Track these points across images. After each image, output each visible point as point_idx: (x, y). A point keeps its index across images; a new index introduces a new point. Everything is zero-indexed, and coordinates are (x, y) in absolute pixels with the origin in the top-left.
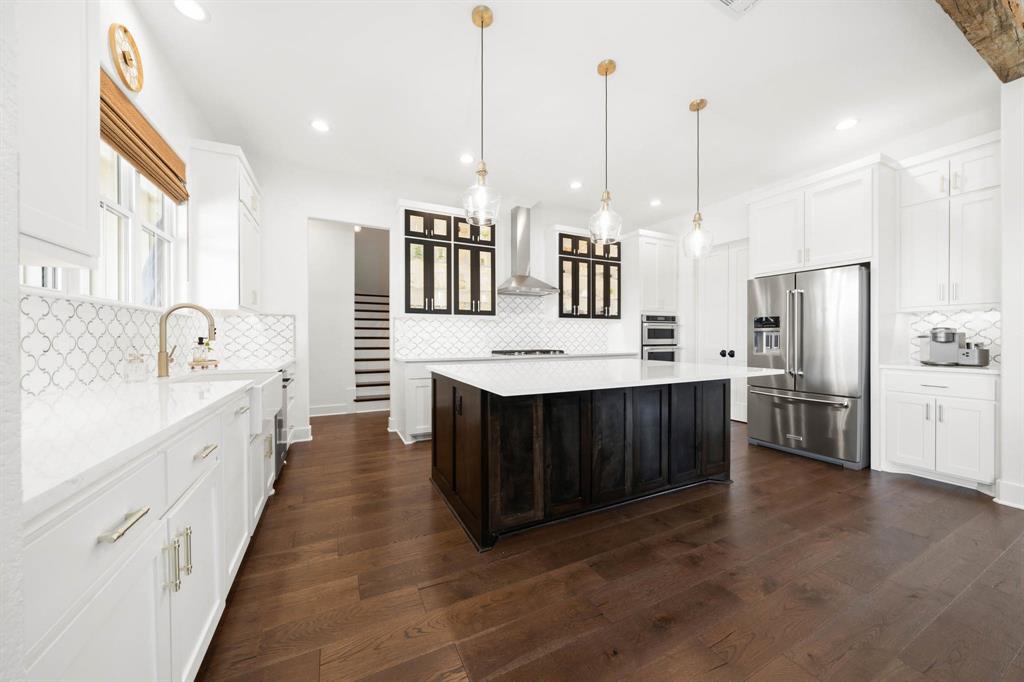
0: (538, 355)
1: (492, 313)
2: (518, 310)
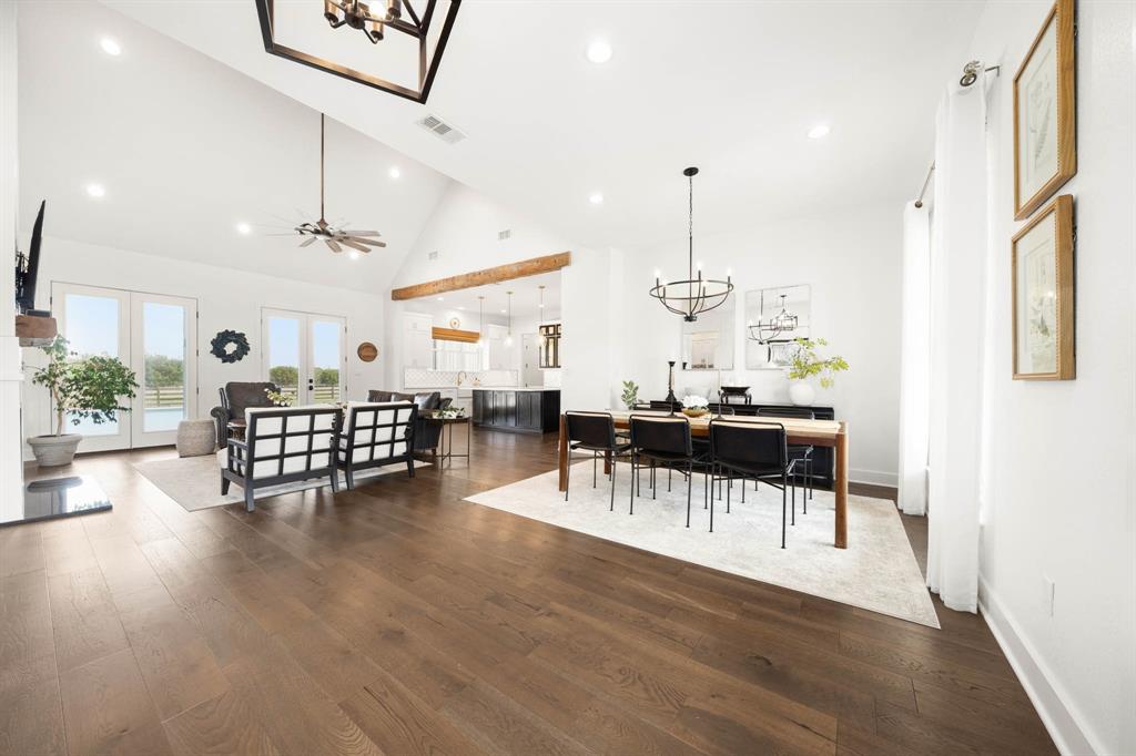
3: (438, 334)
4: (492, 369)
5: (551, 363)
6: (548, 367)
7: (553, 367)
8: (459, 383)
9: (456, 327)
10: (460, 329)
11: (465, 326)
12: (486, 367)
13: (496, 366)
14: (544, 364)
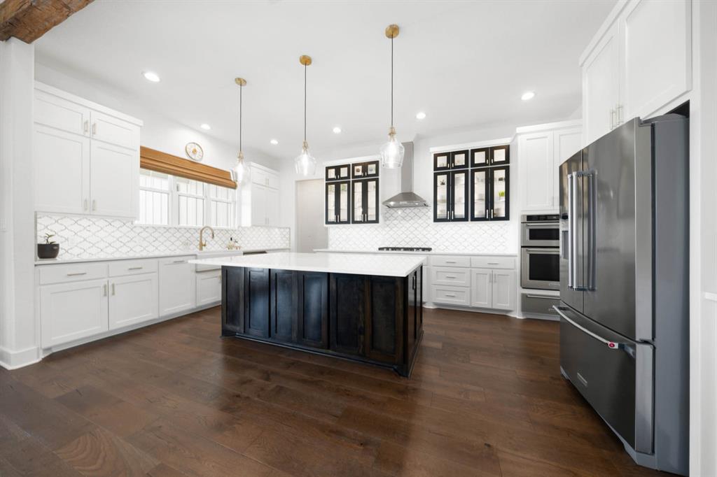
0: (402, 251)
1: (377, 221)
2: (408, 218)
3: (152, 161)
4: (253, 225)
5: (344, 216)
6: (338, 221)
7: (348, 222)
8: (202, 245)
9: (196, 158)
10: (202, 162)
11: (210, 157)
12: (247, 221)
13: (262, 221)
14: (332, 217)
